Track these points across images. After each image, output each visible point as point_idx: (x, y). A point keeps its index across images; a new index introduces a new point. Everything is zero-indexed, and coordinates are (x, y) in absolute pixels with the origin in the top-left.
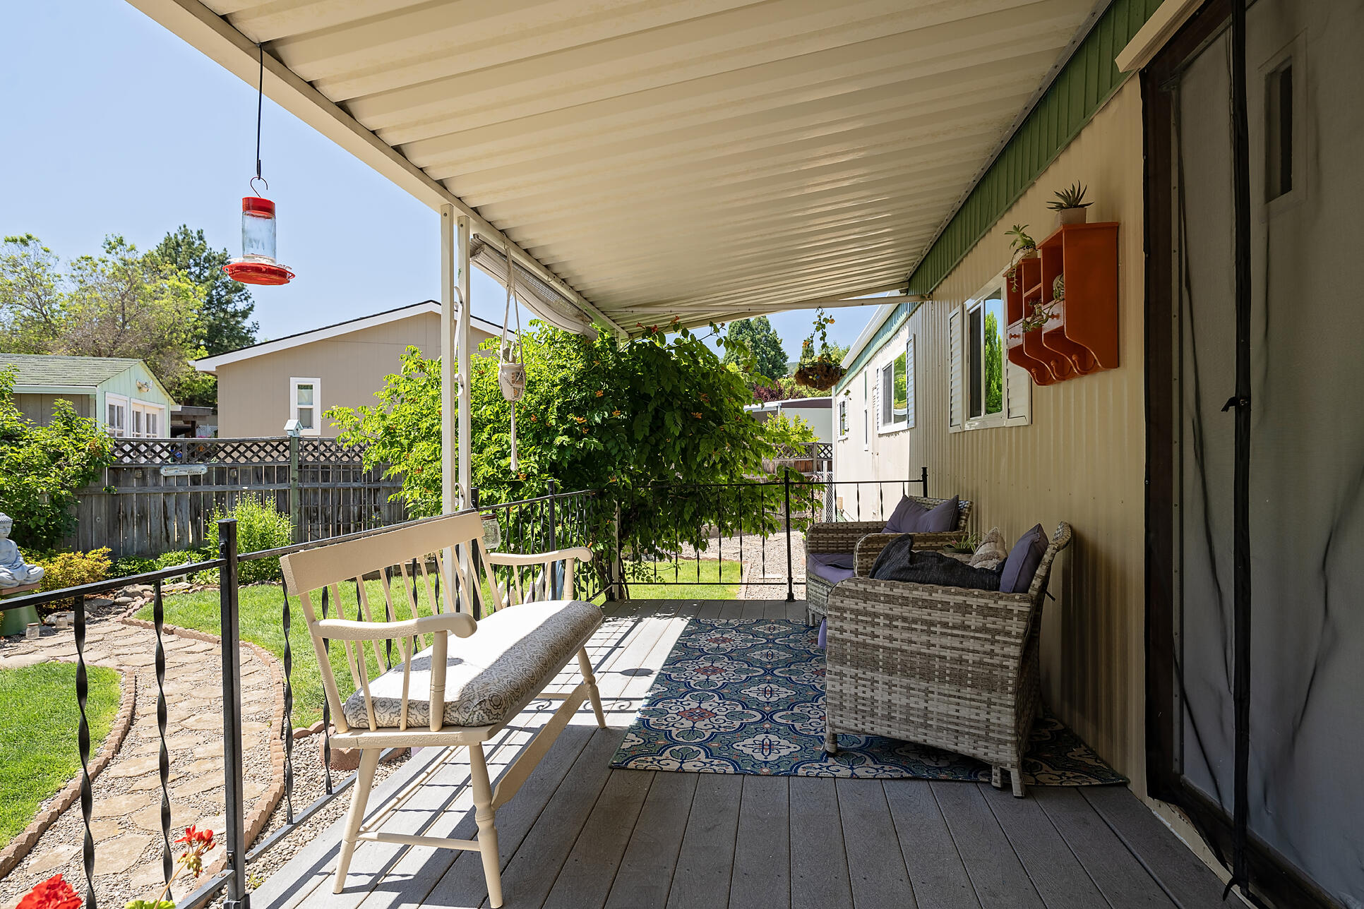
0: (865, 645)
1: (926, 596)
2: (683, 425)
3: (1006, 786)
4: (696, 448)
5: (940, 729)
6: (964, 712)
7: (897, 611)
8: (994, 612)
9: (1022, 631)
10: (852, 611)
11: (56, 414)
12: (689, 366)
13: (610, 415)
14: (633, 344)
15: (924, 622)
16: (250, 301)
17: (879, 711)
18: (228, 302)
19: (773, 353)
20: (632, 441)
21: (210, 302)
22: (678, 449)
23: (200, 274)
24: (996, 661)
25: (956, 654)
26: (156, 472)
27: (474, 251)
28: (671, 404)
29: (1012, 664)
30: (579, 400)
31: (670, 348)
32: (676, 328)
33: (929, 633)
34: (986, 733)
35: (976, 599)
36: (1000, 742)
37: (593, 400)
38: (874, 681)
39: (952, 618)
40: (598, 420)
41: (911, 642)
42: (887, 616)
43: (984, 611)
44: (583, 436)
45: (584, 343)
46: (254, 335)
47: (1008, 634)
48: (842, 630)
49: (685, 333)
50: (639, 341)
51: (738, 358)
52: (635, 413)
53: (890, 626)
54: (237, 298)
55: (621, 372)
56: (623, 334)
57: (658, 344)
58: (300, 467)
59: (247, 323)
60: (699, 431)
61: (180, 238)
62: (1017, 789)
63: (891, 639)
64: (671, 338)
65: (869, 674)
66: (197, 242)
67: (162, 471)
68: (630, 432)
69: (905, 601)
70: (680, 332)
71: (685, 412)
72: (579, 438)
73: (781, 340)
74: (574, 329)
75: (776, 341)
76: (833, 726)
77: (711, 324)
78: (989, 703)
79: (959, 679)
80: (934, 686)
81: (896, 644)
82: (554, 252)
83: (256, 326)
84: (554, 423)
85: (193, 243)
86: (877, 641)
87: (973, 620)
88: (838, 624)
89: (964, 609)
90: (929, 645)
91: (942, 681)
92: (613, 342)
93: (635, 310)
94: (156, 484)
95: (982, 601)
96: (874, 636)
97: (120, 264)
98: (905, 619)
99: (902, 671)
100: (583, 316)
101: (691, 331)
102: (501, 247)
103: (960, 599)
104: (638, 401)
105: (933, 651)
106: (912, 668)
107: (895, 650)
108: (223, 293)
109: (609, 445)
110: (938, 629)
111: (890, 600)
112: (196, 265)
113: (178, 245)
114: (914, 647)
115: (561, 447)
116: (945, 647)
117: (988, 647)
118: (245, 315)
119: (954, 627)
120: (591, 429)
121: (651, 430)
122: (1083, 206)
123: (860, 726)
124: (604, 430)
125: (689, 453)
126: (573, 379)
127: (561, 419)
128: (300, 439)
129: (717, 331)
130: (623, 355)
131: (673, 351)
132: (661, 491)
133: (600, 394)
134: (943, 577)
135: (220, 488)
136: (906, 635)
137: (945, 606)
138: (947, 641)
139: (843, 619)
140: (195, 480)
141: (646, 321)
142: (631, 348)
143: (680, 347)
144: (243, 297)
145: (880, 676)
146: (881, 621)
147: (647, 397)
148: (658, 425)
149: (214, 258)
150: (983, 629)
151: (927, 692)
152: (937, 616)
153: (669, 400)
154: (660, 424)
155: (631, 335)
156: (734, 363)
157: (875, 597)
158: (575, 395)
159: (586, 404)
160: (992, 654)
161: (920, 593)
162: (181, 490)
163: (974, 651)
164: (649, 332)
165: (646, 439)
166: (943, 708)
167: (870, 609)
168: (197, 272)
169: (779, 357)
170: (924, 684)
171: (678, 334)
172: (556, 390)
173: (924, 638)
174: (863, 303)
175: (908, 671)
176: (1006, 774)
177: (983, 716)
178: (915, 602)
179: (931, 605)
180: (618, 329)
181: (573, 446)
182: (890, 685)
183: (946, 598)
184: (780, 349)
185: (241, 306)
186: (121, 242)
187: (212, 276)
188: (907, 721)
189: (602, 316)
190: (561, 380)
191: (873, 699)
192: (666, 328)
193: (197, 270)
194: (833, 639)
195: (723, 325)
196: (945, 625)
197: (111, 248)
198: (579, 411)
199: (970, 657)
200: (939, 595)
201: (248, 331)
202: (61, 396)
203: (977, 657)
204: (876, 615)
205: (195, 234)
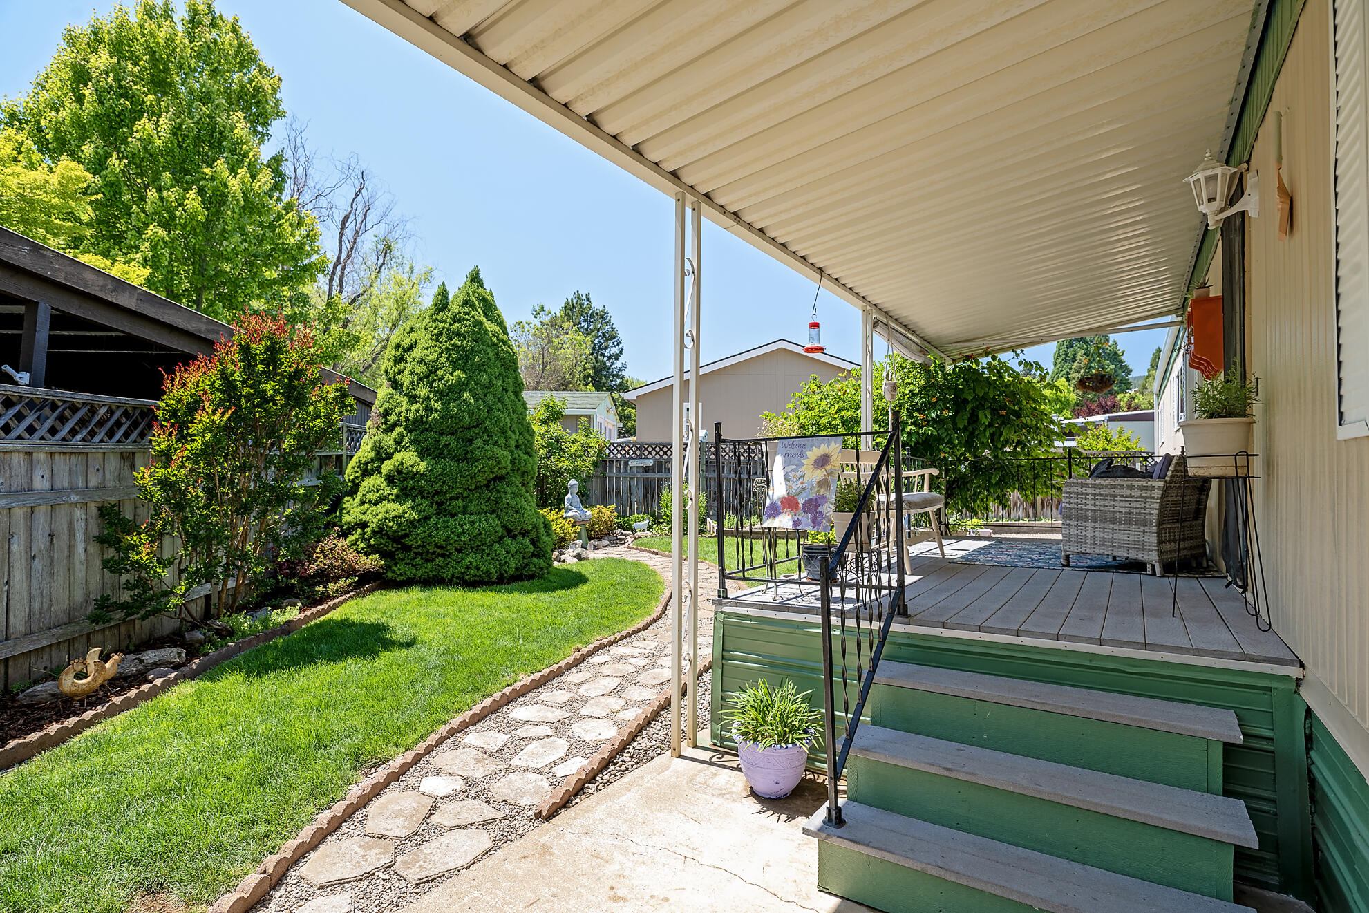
0: (1082, 509)
1: (1112, 483)
2: (992, 419)
3: (1154, 574)
4: (1001, 435)
5: (1120, 547)
6: (1132, 538)
7: (1098, 491)
8: (1146, 488)
9: (1160, 496)
10: (1075, 493)
11: (580, 426)
12: (997, 380)
13: (941, 413)
14: (956, 367)
15: (1111, 496)
16: (621, 346)
17: (1089, 541)
18: (606, 348)
19: (1112, 366)
20: (956, 429)
21: (593, 349)
22: (987, 434)
23: (588, 327)
24: (1147, 511)
25: (1127, 510)
26: (626, 464)
27: (875, 325)
28: (983, 406)
29: (1155, 512)
30: (921, 404)
31: (983, 368)
32: (987, 354)
33: (1114, 501)
34: (1143, 547)
35: (1137, 482)
36: (1149, 550)
37: (930, 404)
38: (1086, 527)
39: (1126, 492)
40: (933, 415)
41: (1105, 506)
42: (1093, 494)
43: (1141, 488)
44: (923, 426)
45: (924, 367)
46: (623, 373)
47: (1153, 498)
48: (1070, 503)
49: (994, 358)
50: (960, 364)
51: (1068, 373)
52: (957, 412)
53: (1095, 499)
54: (611, 344)
55: (947, 386)
56: (949, 361)
57: (974, 366)
58: (707, 462)
59: (618, 364)
60: (1004, 423)
61: (575, 301)
62: (1158, 574)
63: (1095, 505)
64: (984, 361)
65: (1084, 524)
66: (586, 303)
67: (629, 463)
68: (954, 422)
69: (1102, 486)
70: (990, 358)
71: (994, 411)
72: (921, 428)
73: (1123, 352)
74: (918, 360)
75: (1116, 353)
76: (1065, 551)
77: (1013, 351)
78: (1144, 532)
79: (1129, 522)
80: (1116, 527)
81: (1097, 508)
82: (911, 318)
83: (624, 366)
84: (905, 418)
85: (583, 304)
86: (1088, 507)
87: (1136, 493)
88: (1068, 500)
89: (1131, 487)
90: (1114, 507)
91: (1120, 523)
92: (942, 367)
93: (958, 344)
94: (626, 472)
95: (1140, 483)
96: (1086, 504)
97: (539, 326)
98: (1101, 495)
99: (1100, 520)
100: (924, 352)
101: (1000, 356)
102: (885, 320)
103: (1129, 483)
104: (959, 404)
105: (1116, 509)
106: (1106, 519)
107: (1096, 511)
108: (602, 341)
109: (940, 432)
110: (1118, 498)
111: (1094, 486)
112: (585, 321)
113: (574, 307)
114: (1106, 508)
115: (910, 434)
116: (1121, 506)
117: (1143, 505)
118: (617, 357)
119: (1126, 497)
120: (928, 422)
121: (969, 423)
122: (1208, 287)
123: (1080, 550)
124: (938, 421)
125: (996, 438)
126: (917, 391)
127: (910, 416)
128: (707, 443)
129: (1018, 355)
130: (949, 374)
131: (986, 371)
132: (975, 467)
133: (934, 400)
134: (1123, 474)
135: (659, 475)
136: (1102, 503)
137: (1122, 487)
138: (1122, 504)
139: (1070, 498)
140: (647, 469)
141: (966, 352)
142: (954, 369)
143: (990, 367)
144: (616, 343)
145: (1090, 524)
146: (1090, 497)
147: (966, 401)
148: (974, 419)
149: (597, 314)
150: (1141, 497)
151: (1113, 529)
152: (1117, 492)
153: (981, 402)
154: (975, 419)
155: (954, 360)
156: (1064, 380)
157: (1087, 486)
158: (917, 400)
159: (925, 406)
160: (1145, 508)
161: (1110, 481)
162: (639, 475)
163: (1136, 508)
164: (967, 358)
165: (965, 428)
166: (1121, 537)
167: (1084, 491)
168: (586, 327)
169: (1120, 371)
170: (1111, 526)
171: (989, 359)
172: (906, 397)
173: (1112, 503)
174: (1131, 329)
175: (1103, 520)
176: (1153, 566)
177: (1141, 539)
178: (1107, 486)
179: (1114, 487)
180: (945, 357)
181: (917, 432)
182: (1095, 528)
183: (1122, 483)
184: (1121, 362)
185: (614, 350)
186: (542, 308)
187: (595, 328)
188: (1103, 545)
189: (934, 349)
190: (910, 392)
191: (1086, 536)
192: (980, 355)
193: (585, 325)
194: (1066, 507)
195: (1022, 351)
196: (1122, 496)
197: (536, 315)
198: (919, 411)
199: (1134, 511)
200: (1119, 482)
201: (619, 370)
202: (582, 416)
203: (1138, 510)
204: (1087, 494)
205: (584, 297)
